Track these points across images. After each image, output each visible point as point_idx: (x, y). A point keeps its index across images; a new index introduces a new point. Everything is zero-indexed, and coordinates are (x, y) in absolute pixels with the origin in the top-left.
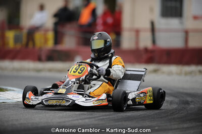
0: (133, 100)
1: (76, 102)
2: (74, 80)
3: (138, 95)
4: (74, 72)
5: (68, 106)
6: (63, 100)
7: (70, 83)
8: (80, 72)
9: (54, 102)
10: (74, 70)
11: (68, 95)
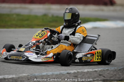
0: (80, 59)
1: (29, 58)
2: (34, 42)
3: (86, 55)
4: (37, 36)
5: (23, 61)
6: (20, 56)
7: (30, 43)
8: (41, 36)
9: (14, 58)
10: (37, 34)
11: (25, 53)
